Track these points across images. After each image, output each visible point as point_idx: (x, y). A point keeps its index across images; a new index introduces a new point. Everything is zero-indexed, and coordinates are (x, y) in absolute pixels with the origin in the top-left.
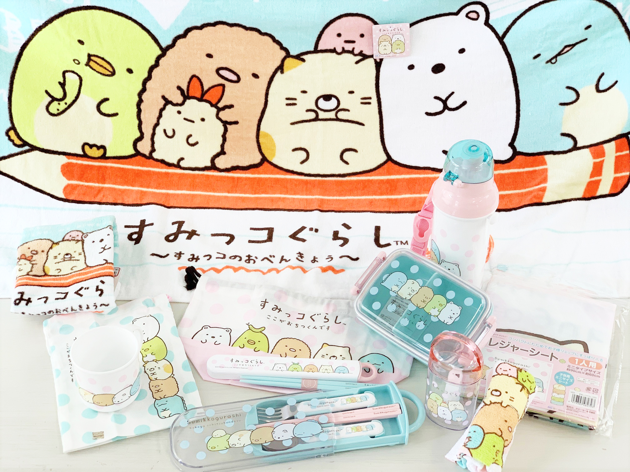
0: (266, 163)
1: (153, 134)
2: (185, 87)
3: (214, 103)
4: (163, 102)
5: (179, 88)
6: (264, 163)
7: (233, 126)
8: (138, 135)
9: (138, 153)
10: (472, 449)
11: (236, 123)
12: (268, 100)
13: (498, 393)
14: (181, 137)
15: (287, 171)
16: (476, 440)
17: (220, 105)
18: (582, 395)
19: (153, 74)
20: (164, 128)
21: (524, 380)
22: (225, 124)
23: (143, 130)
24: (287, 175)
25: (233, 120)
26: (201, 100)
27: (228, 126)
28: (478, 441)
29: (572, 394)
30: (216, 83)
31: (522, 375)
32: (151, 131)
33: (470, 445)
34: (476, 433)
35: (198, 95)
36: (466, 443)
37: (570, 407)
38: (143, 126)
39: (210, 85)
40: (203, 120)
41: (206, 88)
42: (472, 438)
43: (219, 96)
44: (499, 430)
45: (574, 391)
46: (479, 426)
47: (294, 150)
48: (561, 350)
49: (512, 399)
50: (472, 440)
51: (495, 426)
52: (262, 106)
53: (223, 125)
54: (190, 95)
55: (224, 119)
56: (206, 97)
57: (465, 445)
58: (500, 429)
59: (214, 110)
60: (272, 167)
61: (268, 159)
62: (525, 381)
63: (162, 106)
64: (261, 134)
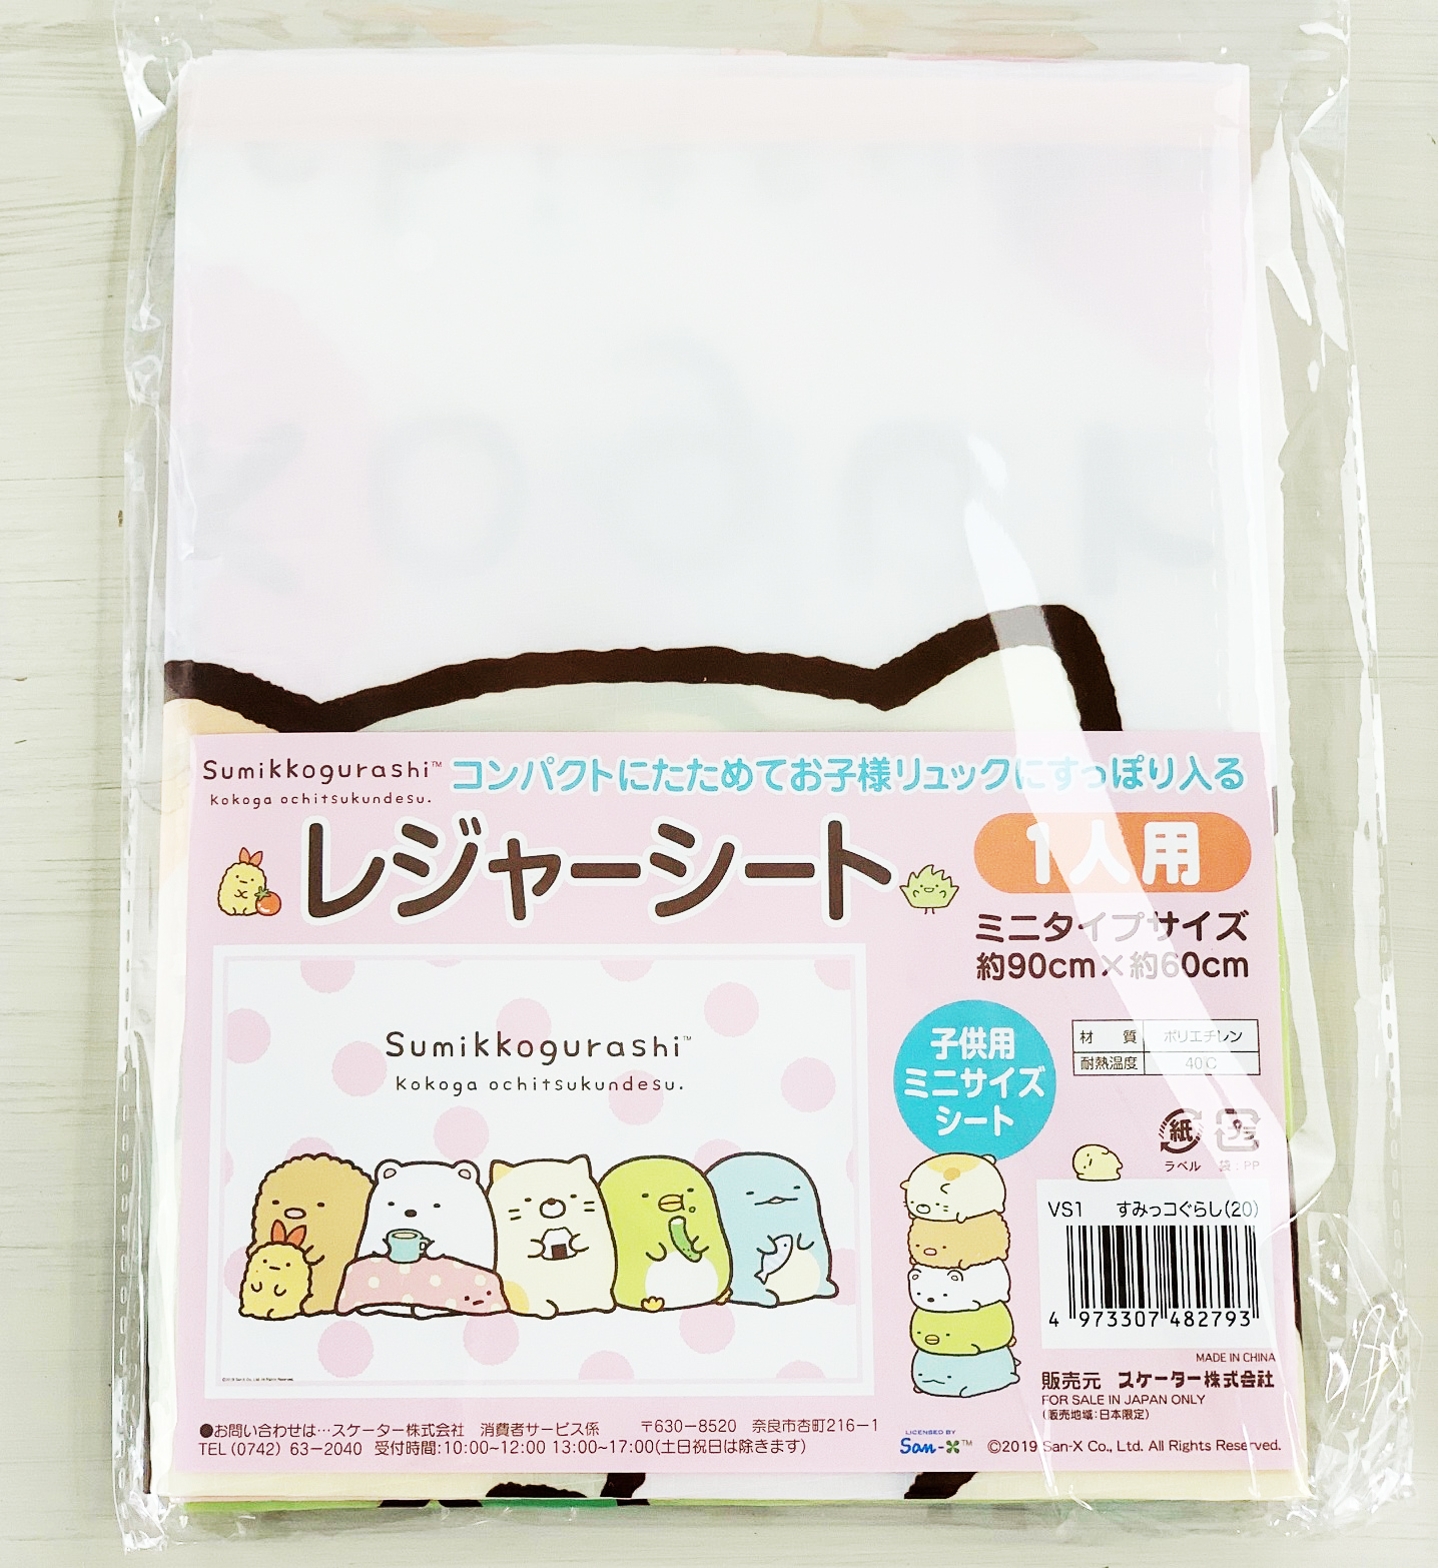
18: (1140, 1209)
29: (1062, 1222)
37: (1071, 1377)
45: (1071, 1190)
48: (893, 768)
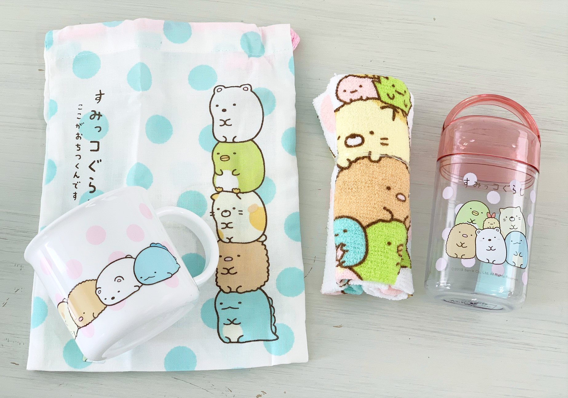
10: (356, 265)
13: (358, 140)
16: (356, 246)
21: (391, 96)
28: (360, 247)
31: (385, 88)
33: (350, 260)
34: (348, 232)
36: (341, 258)
42: (347, 244)
44: (385, 212)
46: (348, 217)
49: (385, 142)
50: (348, 249)
51: (376, 206)
57: (341, 264)
58: (385, 208)
62: (394, 96)
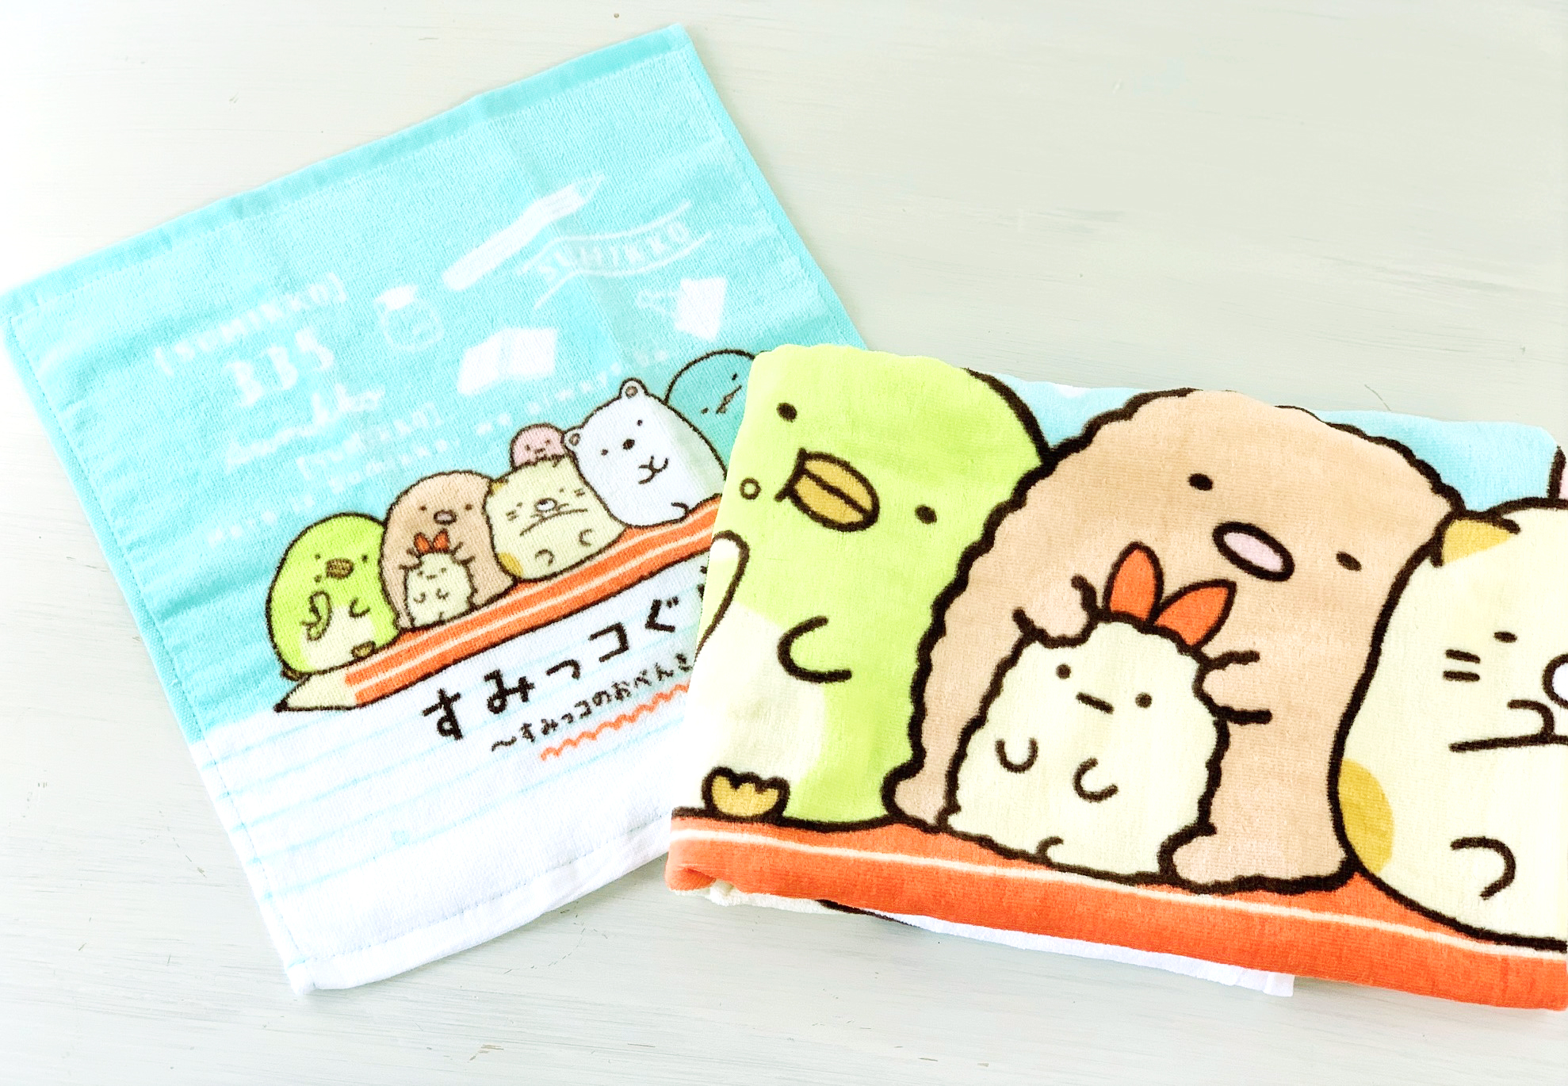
0: (1357, 876)
1: (959, 757)
2: (1098, 583)
3: (1191, 639)
4: (1015, 633)
5: (1080, 583)
6: (1350, 876)
7: (1252, 728)
8: (905, 754)
9: (895, 815)
11: (1262, 717)
12: (1380, 649)
14: (1055, 767)
15: (1433, 918)
17: (1212, 650)
19: (1000, 533)
20: (999, 737)
22: (1225, 717)
23: (927, 741)
24: (1435, 930)
25: (1251, 706)
26: (1147, 626)
27: (1233, 728)
30: (1208, 576)
32: (952, 747)
35: (1141, 609)
38: (927, 726)
39: (1189, 580)
40: (1144, 701)
41: (1170, 589)
43: (1211, 620)
47: (1460, 844)
52: (1359, 669)
53: (1216, 724)
54: (1113, 607)
55: (1220, 700)
56: (1166, 619)
59: (1190, 666)
60: (1381, 896)
61: (1366, 865)
63: (1006, 651)
64: (1344, 768)
